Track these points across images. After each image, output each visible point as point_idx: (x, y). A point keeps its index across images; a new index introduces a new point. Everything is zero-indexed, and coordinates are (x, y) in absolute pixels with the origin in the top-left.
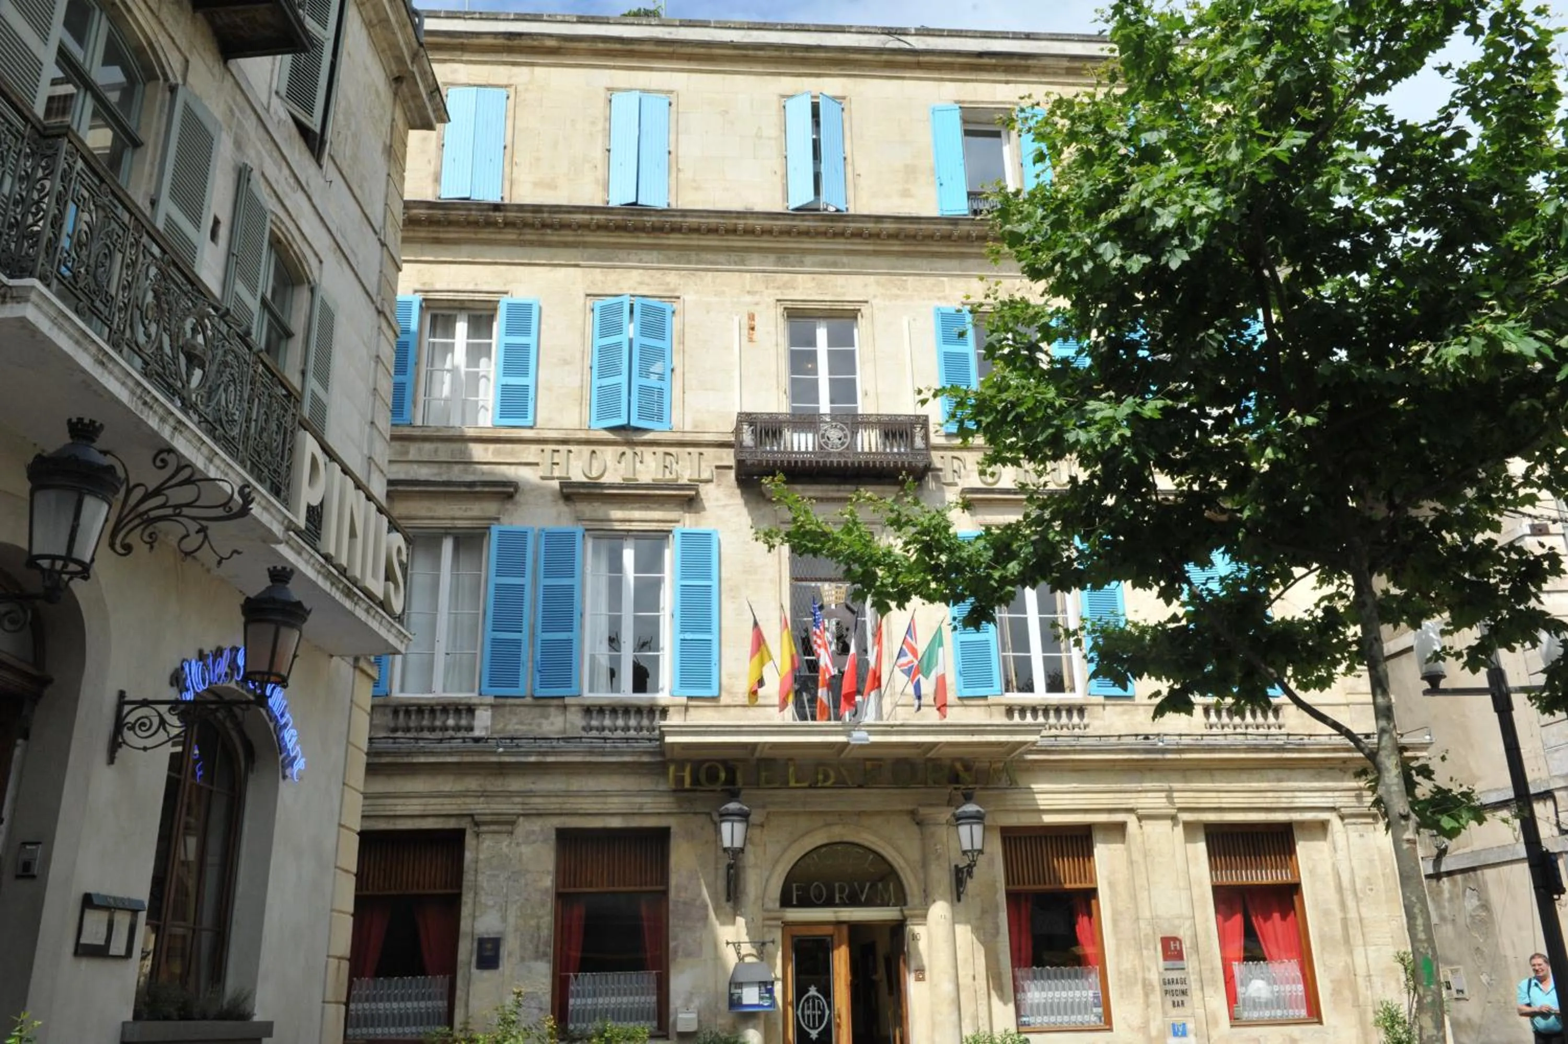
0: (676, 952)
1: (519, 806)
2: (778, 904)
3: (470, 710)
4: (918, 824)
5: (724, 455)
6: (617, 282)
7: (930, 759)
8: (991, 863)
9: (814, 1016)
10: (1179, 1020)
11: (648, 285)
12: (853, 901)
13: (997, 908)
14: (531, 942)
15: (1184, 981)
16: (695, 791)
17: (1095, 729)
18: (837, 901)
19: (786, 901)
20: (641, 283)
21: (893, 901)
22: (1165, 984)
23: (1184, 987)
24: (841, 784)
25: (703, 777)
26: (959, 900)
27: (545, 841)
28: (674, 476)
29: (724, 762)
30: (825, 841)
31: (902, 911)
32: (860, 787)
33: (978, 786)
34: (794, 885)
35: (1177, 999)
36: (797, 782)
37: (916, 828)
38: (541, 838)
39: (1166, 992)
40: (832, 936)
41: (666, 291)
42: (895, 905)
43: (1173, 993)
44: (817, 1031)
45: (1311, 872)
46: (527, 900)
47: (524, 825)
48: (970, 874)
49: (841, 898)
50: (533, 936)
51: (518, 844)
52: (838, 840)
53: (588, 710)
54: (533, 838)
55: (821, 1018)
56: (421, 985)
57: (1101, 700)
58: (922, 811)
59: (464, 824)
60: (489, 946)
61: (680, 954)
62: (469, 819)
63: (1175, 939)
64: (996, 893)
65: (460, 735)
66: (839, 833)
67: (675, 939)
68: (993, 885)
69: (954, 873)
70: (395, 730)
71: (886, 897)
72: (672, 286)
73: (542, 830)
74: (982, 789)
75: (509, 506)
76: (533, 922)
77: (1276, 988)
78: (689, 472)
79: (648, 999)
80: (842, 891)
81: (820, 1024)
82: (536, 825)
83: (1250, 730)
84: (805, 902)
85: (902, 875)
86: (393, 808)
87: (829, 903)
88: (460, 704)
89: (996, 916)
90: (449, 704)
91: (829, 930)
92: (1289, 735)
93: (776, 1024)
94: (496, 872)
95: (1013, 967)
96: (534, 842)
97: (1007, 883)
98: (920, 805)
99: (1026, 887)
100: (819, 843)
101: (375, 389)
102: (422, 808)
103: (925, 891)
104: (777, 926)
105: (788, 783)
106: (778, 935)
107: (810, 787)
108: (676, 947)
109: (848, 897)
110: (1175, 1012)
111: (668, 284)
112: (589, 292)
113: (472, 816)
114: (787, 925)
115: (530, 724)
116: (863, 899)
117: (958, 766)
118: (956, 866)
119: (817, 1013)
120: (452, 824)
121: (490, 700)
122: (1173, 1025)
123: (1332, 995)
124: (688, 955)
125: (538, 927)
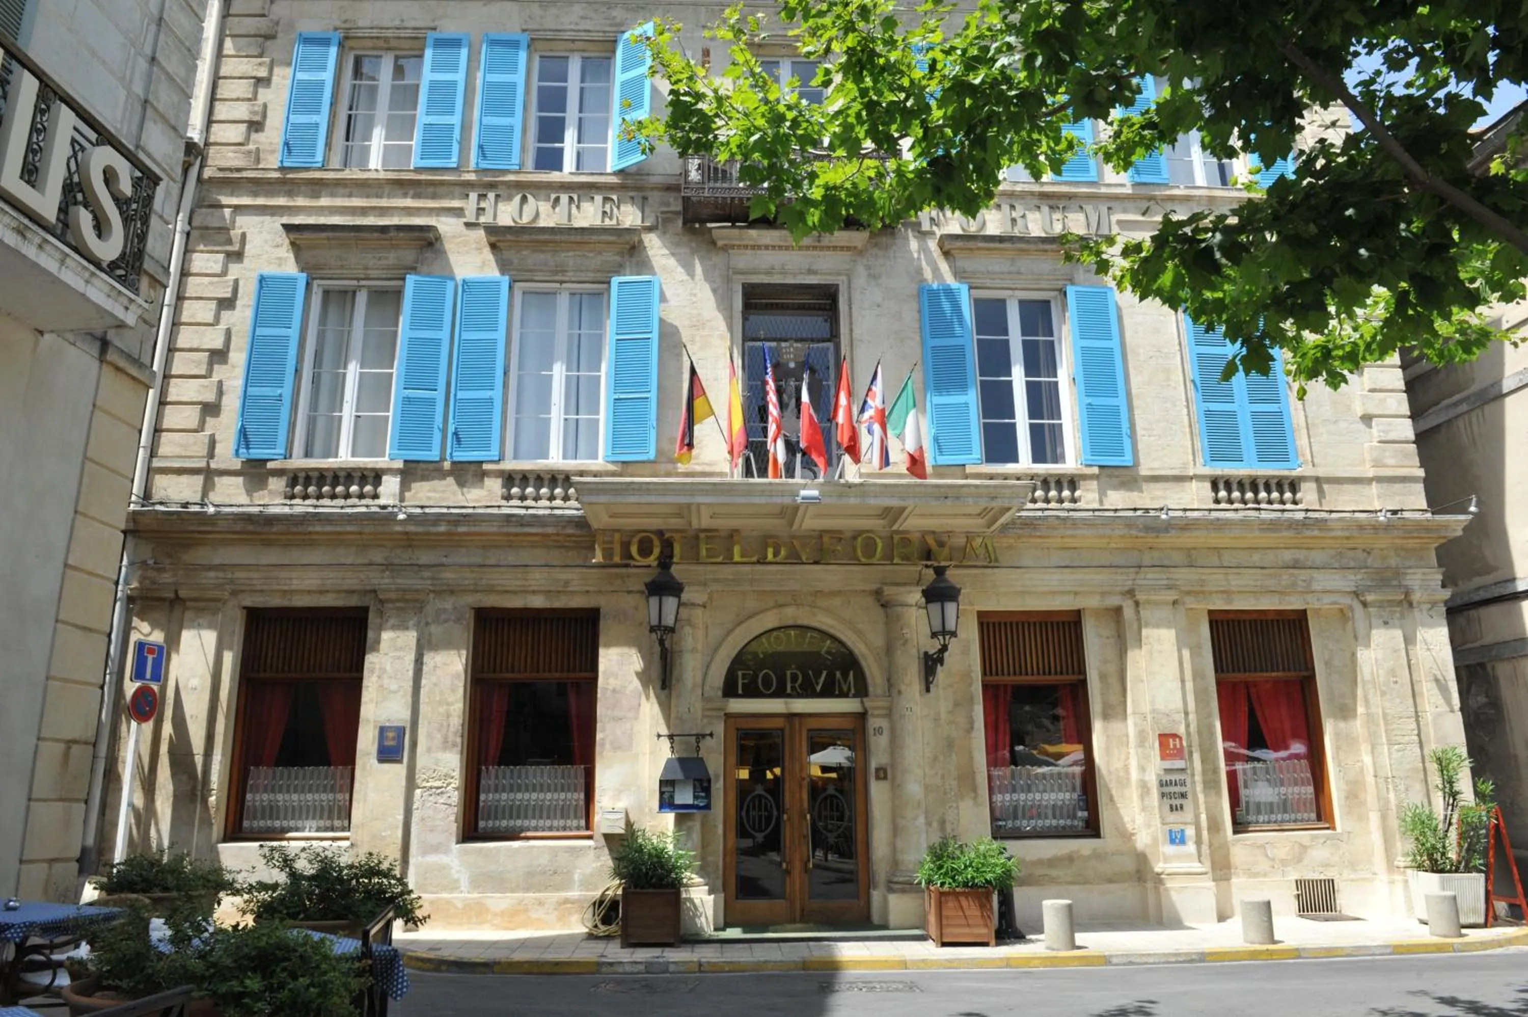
0: (603, 745)
1: (429, 582)
2: (720, 693)
3: (376, 476)
4: (882, 605)
5: (672, 200)
6: (557, 17)
7: (897, 532)
8: (966, 651)
9: (760, 817)
10: (1176, 828)
11: (591, 19)
12: (808, 691)
13: (971, 701)
14: (439, 731)
15: (1183, 783)
16: (627, 566)
17: (1087, 503)
18: (789, 690)
19: (730, 690)
20: (584, 18)
21: (853, 691)
22: (1161, 785)
23: (1183, 789)
24: (794, 559)
25: (634, 550)
26: (928, 690)
27: (458, 620)
28: (614, 222)
29: (660, 533)
30: (776, 624)
31: (862, 702)
32: (816, 563)
33: (953, 563)
34: (740, 673)
35: (1176, 802)
36: (742, 556)
37: (881, 611)
38: (453, 617)
39: (1163, 795)
40: (782, 730)
41: (611, 25)
42: (855, 696)
43: (1171, 796)
44: (763, 834)
45: (1326, 663)
46: (435, 685)
47: (435, 604)
48: (941, 661)
49: (793, 688)
50: (442, 725)
51: (427, 624)
52: (790, 623)
53: (509, 479)
54: (443, 617)
55: (768, 820)
56: (323, 776)
57: (1096, 470)
58: (888, 591)
59: (368, 601)
60: (391, 735)
61: (608, 746)
62: (373, 595)
63: (1175, 736)
64: (970, 685)
65: (364, 502)
66: (792, 615)
67: (603, 730)
68: (968, 674)
69: (923, 661)
70: (293, 497)
71: (845, 688)
72: (618, 20)
73: (455, 608)
74: (956, 566)
75: (429, 255)
76: (441, 710)
77: (1283, 790)
78: (631, 217)
79: (576, 796)
80: (794, 678)
81: (768, 824)
82: (448, 604)
83: (1263, 506)
84: (751, 692)
85: (863, 664)
86: (288, 582)
87: (780, 693)
88: (366, 469)
89: (971, 710)
90: (354, 469)
91: (779, 723)
92: (1307, 510)
93: (715, 826)
94: (401, 654)
95: (989, 765)
96: (446, 621)
97: (984, 673)
98: (885, 584)
99: (1006, 678)
100: (770, 626)
101: (161, 19)
102: (319, 582)
103: (889, 680)
104: (718, 717)
105: (732, 558)
106: (719, 728)
107: (758, 562)
108: (603, 739)
109: (800, 686)
110: (1173, 817)
111: (614, 18)
112: (525, 27)
113: (375, 591)
114: (728, 716)
115: (444, 491)
116: (818, 688)
117: (931, 541)
118: (926, 653)
119: (764, 814)
120: (354, 601)
121: (399, 464)
122: (1170, 831)
123: (1347, 798)
124: (616, 747)
125: (448, 716)
